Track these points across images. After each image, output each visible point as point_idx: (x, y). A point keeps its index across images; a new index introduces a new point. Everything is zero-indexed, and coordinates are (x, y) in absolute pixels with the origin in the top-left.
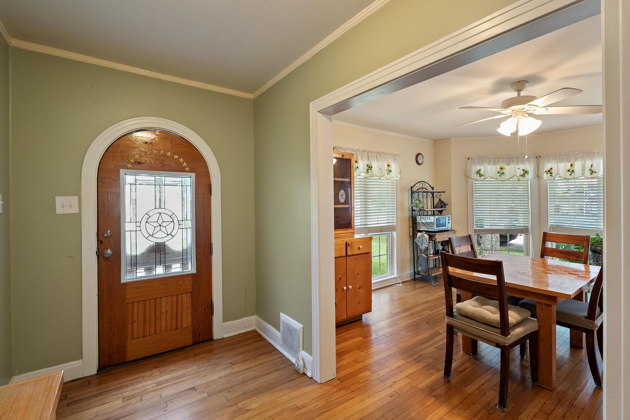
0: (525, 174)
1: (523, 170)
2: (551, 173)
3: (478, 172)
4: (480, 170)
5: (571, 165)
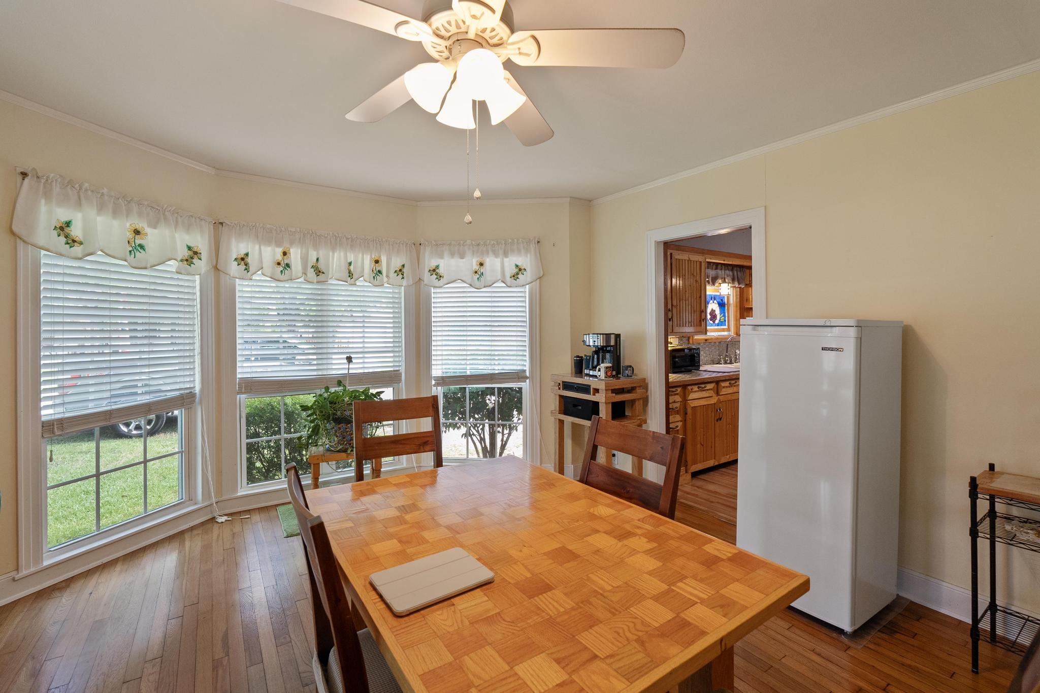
0: (192, 258)
1: (189, 248)
2: (246, 265)
3: (62, 229)
4: (68, 224)
5: (285, 254)
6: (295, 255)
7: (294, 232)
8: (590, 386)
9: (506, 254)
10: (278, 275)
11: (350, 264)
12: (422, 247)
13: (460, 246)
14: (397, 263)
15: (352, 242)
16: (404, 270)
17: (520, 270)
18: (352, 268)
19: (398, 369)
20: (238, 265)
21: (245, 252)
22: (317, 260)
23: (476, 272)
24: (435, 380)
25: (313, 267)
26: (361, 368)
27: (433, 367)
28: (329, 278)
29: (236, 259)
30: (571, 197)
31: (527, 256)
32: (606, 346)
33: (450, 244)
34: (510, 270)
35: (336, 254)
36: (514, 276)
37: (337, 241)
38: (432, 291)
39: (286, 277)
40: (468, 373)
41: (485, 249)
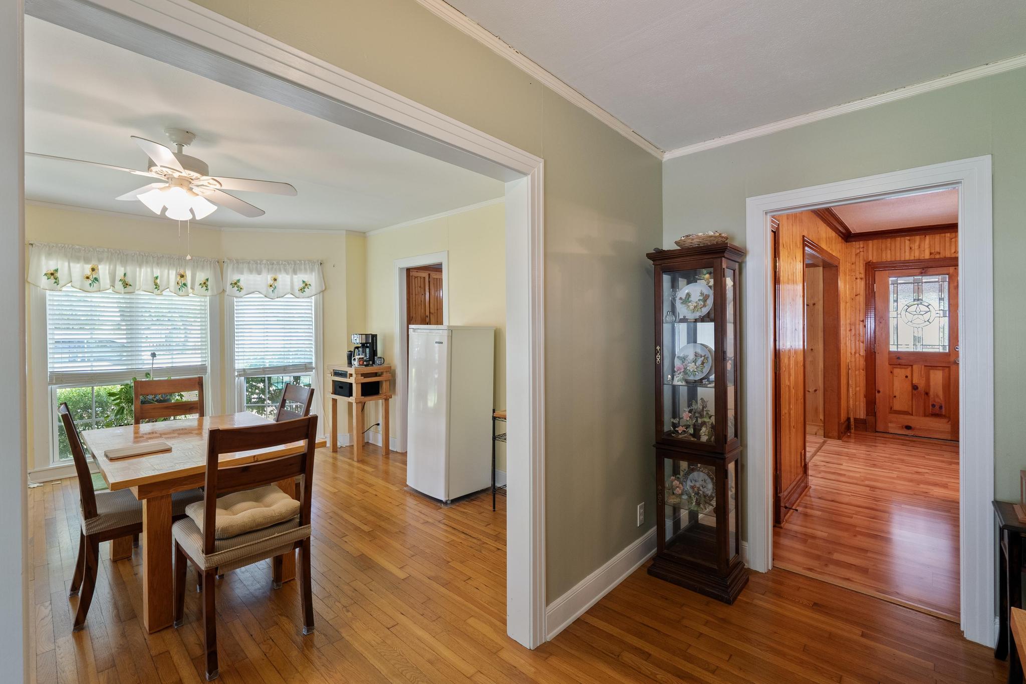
2: (56, 279)
5: (93, 270)
6: (104, 270)
7: (103, 252)
8: (347, 372)
9: (295, 272)
10: (87, 287)
11: (157, 278)
12: (225, 265)
13: (257, 264)
14: (201, 276)
15: (158, 259)
16: (209, 283)
17: (306, 285)
18: (158, 281)
19: (205, 363)
20: (48, 279)
21: (56, 268)
22: (125, 275)
23: (271, 286)
24: (238, 372)
25: (120, 280)
26: (170, 363)
27: (236, 362)
28: (137, 289)
29: (46, 274)
30: (346, 230)
31: (312, 274)
32: (367, 343)
33: (249, 263)
34: (298, 285)
35: (142, 270)
36: (301, 290)
37: (143, 258)
38: (235, 300)
39: (95, 289)
40: (267, 365)
41: (278, 268)
